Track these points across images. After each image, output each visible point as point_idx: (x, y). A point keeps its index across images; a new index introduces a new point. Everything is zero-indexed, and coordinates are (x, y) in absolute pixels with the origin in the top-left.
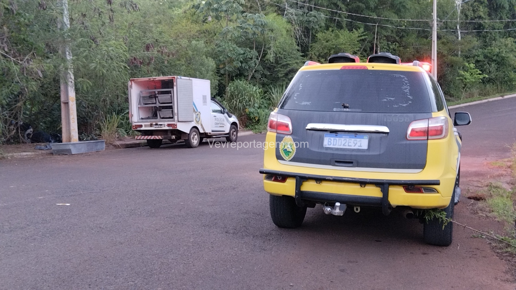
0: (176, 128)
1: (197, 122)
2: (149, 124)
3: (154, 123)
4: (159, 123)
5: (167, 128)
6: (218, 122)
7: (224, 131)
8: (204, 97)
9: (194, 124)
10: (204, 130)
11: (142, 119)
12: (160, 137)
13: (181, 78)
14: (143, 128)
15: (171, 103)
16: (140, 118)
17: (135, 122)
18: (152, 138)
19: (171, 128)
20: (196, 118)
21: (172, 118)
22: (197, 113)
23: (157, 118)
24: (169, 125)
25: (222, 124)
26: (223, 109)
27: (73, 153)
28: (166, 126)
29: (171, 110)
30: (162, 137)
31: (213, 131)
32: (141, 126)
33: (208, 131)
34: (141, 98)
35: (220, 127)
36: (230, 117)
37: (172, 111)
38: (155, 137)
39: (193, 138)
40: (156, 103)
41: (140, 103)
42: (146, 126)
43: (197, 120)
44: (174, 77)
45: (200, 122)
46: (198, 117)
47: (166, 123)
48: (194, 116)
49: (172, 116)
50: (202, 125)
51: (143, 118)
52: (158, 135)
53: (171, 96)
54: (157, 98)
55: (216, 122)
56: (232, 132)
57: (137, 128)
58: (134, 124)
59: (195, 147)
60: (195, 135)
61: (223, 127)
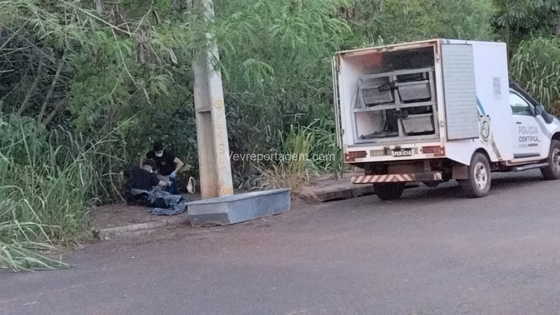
0: (444, 154)
1: (485, 138)
2: (381, 148)
3: (392, 147)
4: (403, 146)
5: (421, 156)
6: (526, 135)
7: (538, 155)
8: (496, 82)
9: (478, 144)
10: (498, 155)
11: (363, 137)
12: (406, 176)
13: (448, 43)
14: (368, 159)
15: (429, 99)
16: (360, 135)
17: (349, 147)
18: (389, 180)
19: (431, 156)
20: (483, 129)
21: (433, 132)
22: (483, 119)
23: (397, 135)
24: (426, 150)
25: (532, 138)
26: (532, 107)
27: (231, 223)
28: (420, 153)
29: (429, 114)
30: (410, 176)
31: (516, 157)
32: (363, 154)
33: (507, 156)
34: (361, 94)
35: (530, 145)
36: (548, 121)
37: (432, 117)
38: (395, 177)
39: (477, 175)
40: (393, 102)
41: (357, 104)
42: (373, 153)
43: (485, 133)
44: (436, 42)
45: (489, 138)
46: (487, 128)
47: (420, 146)
48: (480, 124)
49: (432, 129)
50: (494, 145)
51: (365, 135)
52: (401, 173)
53: (428, 84)
54: (396, 91)
55: (522, 135)
56: (553, 155)
57: (353, 159)
58: (347, 150)
59: (483, 195)
60: (482, 168)
61: (536, 145)
